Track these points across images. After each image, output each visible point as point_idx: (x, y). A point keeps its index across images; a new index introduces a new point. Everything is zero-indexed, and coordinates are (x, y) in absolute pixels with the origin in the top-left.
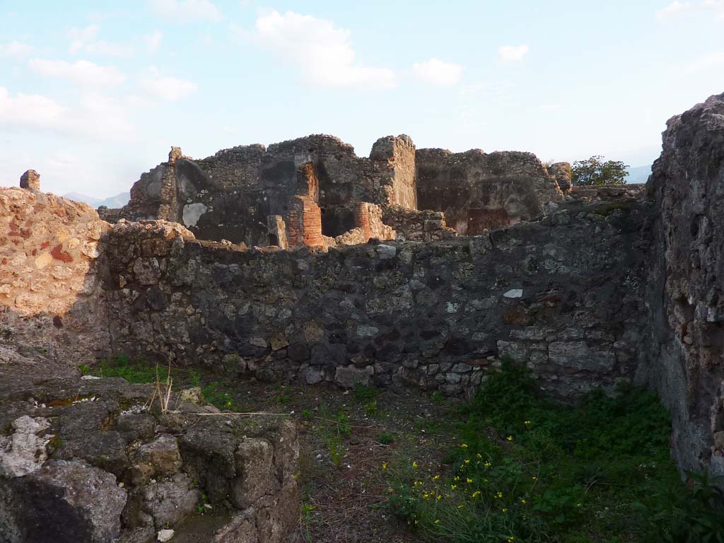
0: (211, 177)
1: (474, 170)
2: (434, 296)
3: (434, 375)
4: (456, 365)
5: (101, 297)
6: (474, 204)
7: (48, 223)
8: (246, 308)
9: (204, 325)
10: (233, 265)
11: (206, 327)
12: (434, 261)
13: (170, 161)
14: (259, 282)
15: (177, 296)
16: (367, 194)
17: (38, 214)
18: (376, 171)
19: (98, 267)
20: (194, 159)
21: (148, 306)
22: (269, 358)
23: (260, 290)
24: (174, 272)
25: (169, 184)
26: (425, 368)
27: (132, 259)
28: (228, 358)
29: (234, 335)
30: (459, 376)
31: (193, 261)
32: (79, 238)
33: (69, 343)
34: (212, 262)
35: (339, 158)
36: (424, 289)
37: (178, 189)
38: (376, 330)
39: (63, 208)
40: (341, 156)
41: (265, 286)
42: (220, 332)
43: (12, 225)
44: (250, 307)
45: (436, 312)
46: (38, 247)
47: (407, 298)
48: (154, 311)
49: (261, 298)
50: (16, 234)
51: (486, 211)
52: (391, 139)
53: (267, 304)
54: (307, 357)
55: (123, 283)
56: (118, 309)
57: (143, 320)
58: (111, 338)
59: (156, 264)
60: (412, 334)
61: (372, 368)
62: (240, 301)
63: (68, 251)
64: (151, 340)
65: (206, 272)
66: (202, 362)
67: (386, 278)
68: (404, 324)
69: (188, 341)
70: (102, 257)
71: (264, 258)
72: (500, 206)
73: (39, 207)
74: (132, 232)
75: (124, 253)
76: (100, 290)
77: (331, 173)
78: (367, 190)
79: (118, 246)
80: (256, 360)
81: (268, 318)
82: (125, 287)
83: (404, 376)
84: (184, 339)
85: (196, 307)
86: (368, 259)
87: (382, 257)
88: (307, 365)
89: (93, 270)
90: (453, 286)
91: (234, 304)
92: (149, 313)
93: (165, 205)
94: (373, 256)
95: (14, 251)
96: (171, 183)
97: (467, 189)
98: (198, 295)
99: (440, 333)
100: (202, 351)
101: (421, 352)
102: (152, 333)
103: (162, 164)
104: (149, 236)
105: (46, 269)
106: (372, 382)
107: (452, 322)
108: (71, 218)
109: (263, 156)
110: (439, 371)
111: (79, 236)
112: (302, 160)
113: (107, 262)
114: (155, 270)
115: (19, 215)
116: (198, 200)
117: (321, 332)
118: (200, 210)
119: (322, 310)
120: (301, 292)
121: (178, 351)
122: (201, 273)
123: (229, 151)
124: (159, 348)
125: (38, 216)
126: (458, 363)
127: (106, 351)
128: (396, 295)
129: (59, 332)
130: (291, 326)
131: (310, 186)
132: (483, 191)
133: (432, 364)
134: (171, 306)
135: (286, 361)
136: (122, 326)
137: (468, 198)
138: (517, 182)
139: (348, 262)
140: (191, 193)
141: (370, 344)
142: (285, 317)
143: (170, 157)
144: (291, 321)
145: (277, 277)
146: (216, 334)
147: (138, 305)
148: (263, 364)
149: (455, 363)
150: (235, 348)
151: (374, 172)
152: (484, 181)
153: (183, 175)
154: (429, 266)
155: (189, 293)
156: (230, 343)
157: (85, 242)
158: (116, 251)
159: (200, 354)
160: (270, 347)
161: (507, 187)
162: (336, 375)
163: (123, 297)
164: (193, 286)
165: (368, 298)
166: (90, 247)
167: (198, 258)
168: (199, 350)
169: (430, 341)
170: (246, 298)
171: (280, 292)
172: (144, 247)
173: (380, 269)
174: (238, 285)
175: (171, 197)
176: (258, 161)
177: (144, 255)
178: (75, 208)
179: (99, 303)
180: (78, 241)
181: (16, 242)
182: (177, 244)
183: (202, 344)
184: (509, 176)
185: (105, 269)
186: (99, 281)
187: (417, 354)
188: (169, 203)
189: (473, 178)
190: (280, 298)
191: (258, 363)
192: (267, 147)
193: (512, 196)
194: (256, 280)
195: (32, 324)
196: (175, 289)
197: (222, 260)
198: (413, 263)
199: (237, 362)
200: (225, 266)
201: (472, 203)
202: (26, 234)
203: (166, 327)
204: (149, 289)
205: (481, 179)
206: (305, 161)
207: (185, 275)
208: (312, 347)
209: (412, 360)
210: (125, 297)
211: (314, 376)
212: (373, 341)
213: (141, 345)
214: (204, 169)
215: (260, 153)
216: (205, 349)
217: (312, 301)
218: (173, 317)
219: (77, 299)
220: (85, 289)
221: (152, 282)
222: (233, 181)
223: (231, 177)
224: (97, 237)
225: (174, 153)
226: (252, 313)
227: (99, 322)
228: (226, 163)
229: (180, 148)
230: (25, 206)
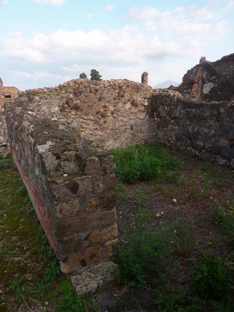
0: (218, 70)
5: (148, 120)
7: (130, 92)
8: (196, 129)
9: (181, 134)
10: (193, 109)
11: (181, 135)
13: (200, 64)
14: (203, 118)
15: (173, 121)
17: (127, 89)
19: (147, 109)
20: (211, 62)
21: (163, 125)
22: (204, 151)
23: (203, 121)
24: (172, 111)
25: (198, 75)
27: (159, 106)
28: (188, 148)
29: (191, 139)
31: (179, 107)
32: (141, 98)
33: (135, 136)
34: (186, 108)
37: (202, 76)
39: (136, 87)
41: (205, 119)
42: (186, 138)
43: (119, 93)
44: (198, 128)
46: (126, 101)
48: (165, 127)
49: (203, 124)
50: (119, 96)
53: (205, 127)
54: (219, 153)
55: (155, 116)
56: (153, 125)
57: (160, 130)
58: (150, 135)
59: (166, 108)
62: (194, 125)
63: (137, 103)
64: (163, 138)
65: (183, 112)
66: (179, 149)
69: (175, 140)
70: (149, 105)
71: (206, 107)
73: (128, 86)
74: (159, 95)
75: (156, 104)
76: (147, 118)
79: (155, 101)
80: (199, 151)
81: (205, 133)
82: (156, 117)
84: (173, 139)
85: (178, 127)
88: (219, 156)
89: (145, 110)
91: (192, 126)
92: (163, 128)
93: (196, 84)
95: (119, 102)
96: (199, 74)
98: (180, 121)
102: (163, 136)
103: (196, 65)
104: (165, 97)
105: (129, 109)
108: (138, 90)
111: (141, 97)
113: (151, 107)
114: (166, 111)
115: (121, 89)
116: (210, 81)
117: (227, 142)
118: (211, 86)
119: (228, 132)
120: (220, 123)
121: (171, 143)
122: (181, 113)
123: (228, 56)
124: (165, 142)
125: (127, 90)
127: (148, 141)
129: (132, 132)
130: (214, 138)
134: (170, 125)
135: (211, 153)
136: (154, 132)
140: (208, 78)
142: (212, 134)
143: (200, 62)
144: (214, 135)
145: (211, 115)
146: (185, 138)
147: (159, 124)
148: (201, 153)
150: (191, 145)
153: (205, 70)
155: (176, 121)
156: (190, 142)
157: (143, 99)
158: (154, 103)
159: (179, 146)
160: (204, 146)
162: (231, 163)
164: (178, 118)
166: (145, 101)
167: (181, 106)
168: (178, 144)
170: (197, 124)
171: (211, 122)
172: (163, 101)
174: (194, 118)
175: (199, 81)
177: (163, 105)
178: (140, 86)
179: (147, 122)
180: (140, 99)
181: (119, 99)
182: (174, 100)
183: (180, 142)
185: (150, 110)
186: (147, 114)
188: (198, 83)
190: (211, 125)
194: (201, 116)
195: (123, 128)
196: (172, 118)
197: (189, 107)
199: (191, 151)
200: (190, 110)
202: (123, 96)
203: (168, 134)
204: (163, 118)
207: (176, 113)
208: (222, 148)
210: (155, 121)
211: (222, 161)
213: (159, 140)
214: (215, 66)
216: (181, 144)
217: (224, 127)
218: (170, 130)
219: (139, 120)
220: (142, 117)
221: (164, 116)
222: (228, 71)
223: (227, 69)
224: (148, 97)
225: (203, 60)
226: (199, 130)
227: (146, 130)
228: (226, 63)
229: (205, 57)
230: (123, 86)
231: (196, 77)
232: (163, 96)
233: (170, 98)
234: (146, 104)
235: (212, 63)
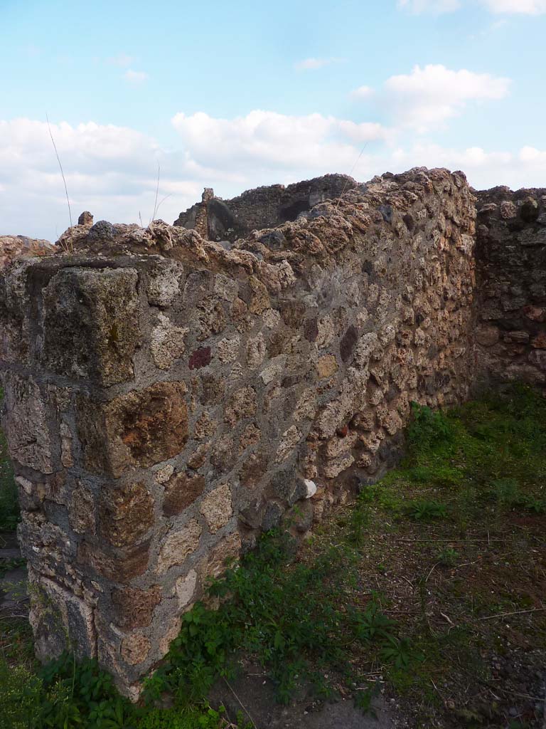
0: (237, 216)
13: (203, 202)
20: (223, 199)
25: (201, 223)
37: (209, 227)
73: (26, 250)
96: (203, 222)
103: (197, 204)
109: (283, 195)
112: (316, 200)
116: (225, 238)
123: (253, 191)
140: (220, 231)
143: (203, 198)
153: (213, 214)
175: (202, 235)
176: (277, 201)
192: (286, 187)
214: (230, 209)
215: (280, 193)
223: (253, 216)
225: (207, 193)
228: (250, 203)
229: (212, 189)
230: (15, 249)
235: (226, 201)
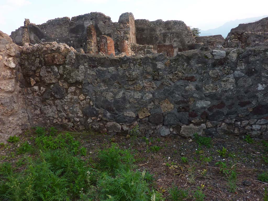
0: (45, 32)
1: (159, 29)
2: (250, 81)
3: (244, 127)
4: (259, 120)
5: (20, 92)
6: (160, 43)
9: (93, 106)
10: (111, 68)
11: (94, 107)
12: (252, 59)
13: (25, 26)
14: (129, 78)
15: (73, 89)
16: (118, 38)
18: (122, 28)
19: (16, 73)
21: (52, 96)
22: (136, 123)
23: (130, 83)
24: (69, 74)
25: (26, 37)
26: (239, 123)
27: (38, 68)
28: (109, 124)
29: (113, 111)
30: (260, 126)
31: (83, 67)
32: (2, 55)
34: (96, 67)
35: (105, 22)
36: (244, 76)
37: (30, 38)
38: (209, 103)
40: (106, 22)
41: (134, 80)
42: (103, 109)
44: (124, 93)
45: (250, 90)
47: (232, 82)
48: (57, 99)
49: (132, 87)
51: (164, 46)
52: (128, 14)
53: (135, 90)
54: (162, 121)
55: (33, 83)
56: (31, 99)
58: (28, 116)
59: (56, 69)
60: (233, 104)
61: (205, 125)
62: (116, 90)
64: (56, 116)
65: (91, 73)
66: (91, 127)
67: (218, 71)
68: (228, 98)
69: (82, 116)
70: (17, 67)
71: (133, 63)
72: (170, 44)
74: (37, 50)
75: (32, 64)
76: (18, 88)
77: (101, 30)
78: (118, 37)
79: (28, 60)
80: (128, 124)
81: (136, 99)
82: (35, 85)
83: (226, 128)
84: (78, 114)
85: (86, 95)
86: (207, 60)
87: (216, 58)
88: (161, 125)
89: (13, 76)
90: (263, 74)
91: (112, 92)
92: (53, 100)
94: (210, 57)
97: (157, 36)
98: (87, 88)
99: (251, 103)
100: (91, 121)
101: (238, 114)
102: (56, 112)
103: (21, 27)
104: (49, 52)
106: (204, 133)
107: (259, 95)
109: (70, 22)
110: (248, 124)
111: (1, 53)
112: (88, 24)
113: (20, 70)
114: (55, 74)
117: (172, 106)
119: (173, 92)
120: (159, 83)
121: (75, 122)
122: (89, 74)
123: (53, 20)
124: (62, 121)
126: (261, 119)
127: (26, 125)
128: (224, 81)
130: (152, 103)
131: (93, 35)
132: (163, 37)
133: (244, 120)
134: (68, 95)
135: (148, 124)
136: (36, 109)
137: (157, 40)
138: (177, 33)
139: (193, 62)
140: (37, 40)
141: (205, 112)
142: (147, 98)
143: (25, 24)
144: (152, 100)
145: (142, 74)
146: (101, 111)
147: (45, 96)
148: (132, 127)
149: (258, 120)
150: (114, 118)
151: (121, 28)
152: (163, 33)
153: (32, 32)
154: (248, 63)
155: (80, 87)
156: (110, 116)
157: (6, 58)
158: (26, 63)
159: (90, 123)
160: (137, 117)
161: (173, 35)
162: (181, 131)
163: (34, 91)
164: (83, 83)
165: (205, 84)
166: (9, 61)
167: (85, 64)
168: (89, 120)
169: (244, 108)
170: (120, 88)
171: (145, 83)
172: (46, 59)
173: (214, 65)
174: (114, 80)
176: (67, 25)
179: (19, 96)
182: (70, 56)
183: (92, 117)
184: (174, 30)
185: (20, 75)
186: (17, 82)
187: (235, 116)
189: (159, 32)
190: (144, 87)
191: (129, 126)
192: (71, 18)
193: (175, 39)
194: (127, 76)
196: (71, 85)
197: (103, 65)
198: (237, 61)
199: (115, 126)
200: (105, 69)
201: (159, 42)
203: (66, 108)
204: (52, 86)
205: (162, 32)
206: (89, 24)
207: (77, 75)
208: (166, 115)
209: (231, 119)
210: (36, 92)
211: (165, 131)
212: (206, 109)
213: (49, 119)
214: (42, 29)
215: (68, 21)
216: (93, 120)
217: (166, 88)
218: (71, 102)
219: (5, 95)
220: (10, 88)
221: (54, 81)
222: (56, 34)
224: (13, 54)
225: (27, 21)
226: (125, 97)
227: (20, 108)
228: (52, 26)
229: (29, 20)
231: (23, 39)
232: (45, 51)
233: (60, 53)
234: (13, 65)
235: (38, 26)
